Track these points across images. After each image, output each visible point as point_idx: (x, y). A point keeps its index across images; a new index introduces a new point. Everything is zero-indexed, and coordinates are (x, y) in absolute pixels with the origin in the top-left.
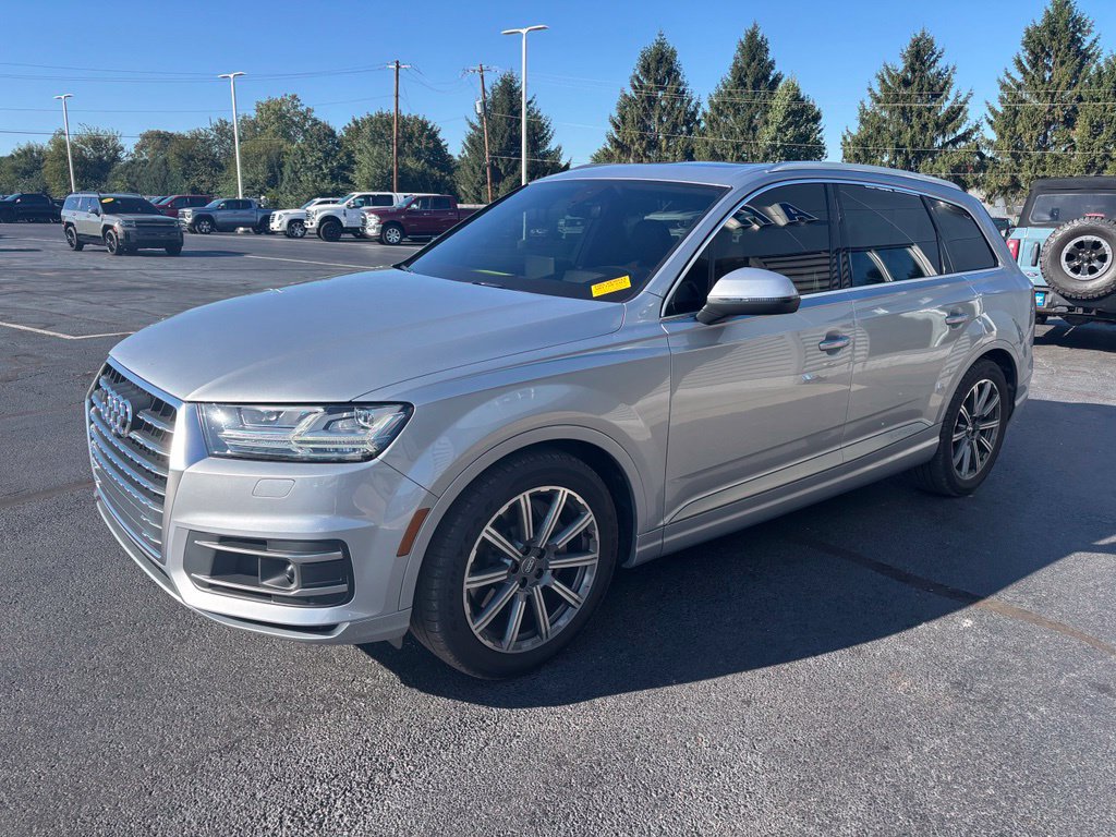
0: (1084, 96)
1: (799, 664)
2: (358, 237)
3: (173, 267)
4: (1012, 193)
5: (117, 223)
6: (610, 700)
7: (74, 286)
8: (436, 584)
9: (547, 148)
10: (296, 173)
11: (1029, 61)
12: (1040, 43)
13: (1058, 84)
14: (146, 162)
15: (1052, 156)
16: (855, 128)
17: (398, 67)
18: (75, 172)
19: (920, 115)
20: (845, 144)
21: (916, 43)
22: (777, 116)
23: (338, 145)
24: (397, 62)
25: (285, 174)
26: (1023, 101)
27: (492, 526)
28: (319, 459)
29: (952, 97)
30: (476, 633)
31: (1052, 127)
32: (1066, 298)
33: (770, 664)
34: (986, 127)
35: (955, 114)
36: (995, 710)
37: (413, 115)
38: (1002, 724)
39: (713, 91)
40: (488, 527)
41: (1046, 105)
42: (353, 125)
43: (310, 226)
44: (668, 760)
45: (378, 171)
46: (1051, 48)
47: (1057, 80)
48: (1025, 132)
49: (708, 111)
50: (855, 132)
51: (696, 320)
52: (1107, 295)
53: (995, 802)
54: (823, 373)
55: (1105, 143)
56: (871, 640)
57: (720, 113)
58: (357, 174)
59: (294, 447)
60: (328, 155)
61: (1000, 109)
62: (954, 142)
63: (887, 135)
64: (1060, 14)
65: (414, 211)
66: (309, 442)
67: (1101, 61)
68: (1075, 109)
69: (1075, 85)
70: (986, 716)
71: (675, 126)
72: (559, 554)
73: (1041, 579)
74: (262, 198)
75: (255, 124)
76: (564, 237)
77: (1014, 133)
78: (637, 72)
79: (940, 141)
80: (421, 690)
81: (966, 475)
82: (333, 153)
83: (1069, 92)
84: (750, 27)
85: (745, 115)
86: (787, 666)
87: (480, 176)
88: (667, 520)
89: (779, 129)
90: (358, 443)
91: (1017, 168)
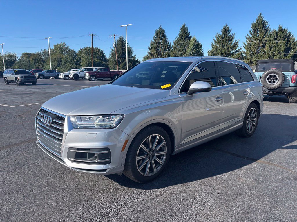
0: (267, 40)
1: (217, 176)
2: (83, 79)
3: (35, 88)
4: (251, 64)
5: (19, 77)
6: (172, 187)
7: (9, 93)
8: (130, 159)
9: (132, 55)
10: (65, 63)
11: (253, 32)
12: (255, 27)
13: (261, 37)
14: (24, 61)
15: (260, 55)
16: (211, 49)
17: (92, 35)
18: (5, 64)
19: (227, 46)
20: (209, 53)
21: (225, 28)
22: (191, 46)
23: (76, 55)
24: (92, 34)
25: (62, 63)
26: (252, 42)
27: (143, 144)
28: (101, 128)
29: (234, 41)
30: (139, 171)
31: (260, 48)
32: (268, 89)
33: (210, 177)
34: (243, 48)
35: (235, 45)
36: (265, 185)
37: (96, 47)
38: (267, 187)
39: (175, 40)
40: (142, 144)
41: (258, 43)
42: (80, 50)
43: (70, 77)
44: (189, 199)
45: (87, 62)
46: (258, 28)
47: (260, 36)
48: (253, 49)
49: (173, 45)
50: (211, 50)
51: (187, 94)
52: (278, 88)
53: (268, 205)
54: (212, 108)
55: (273, 51)
56: (233, 170)
57: (177, 46)
58: (82, 63)
59: (95, 126)
60: (74, 58)
61: (246, 44)
62: (235, 52)
63: (219, 51)
64: (260, 20)
65: (98, 72)
66: (99, 124)
67: (271, 31)
68: (265, 43)
69: (265, 37)
70: (263, 186)
71: (165, 49)
72: (157, 151)
73: (271, 155)
74: (56, 70)
75: (54, 50)
76: (138, 78)
77: (250, 50)
78: (155, 36)
79: (232, 52)
80: (125, 186)
81: (250, 132)
82: (75, 57)
83: (263, 39)
84: (183, 24)
85: (183, 46)
86: (214, 177)
87: (115, 63)
88: (182, 143)
89: (192, 50)
90: (111, 124)
91: (251, 58)
